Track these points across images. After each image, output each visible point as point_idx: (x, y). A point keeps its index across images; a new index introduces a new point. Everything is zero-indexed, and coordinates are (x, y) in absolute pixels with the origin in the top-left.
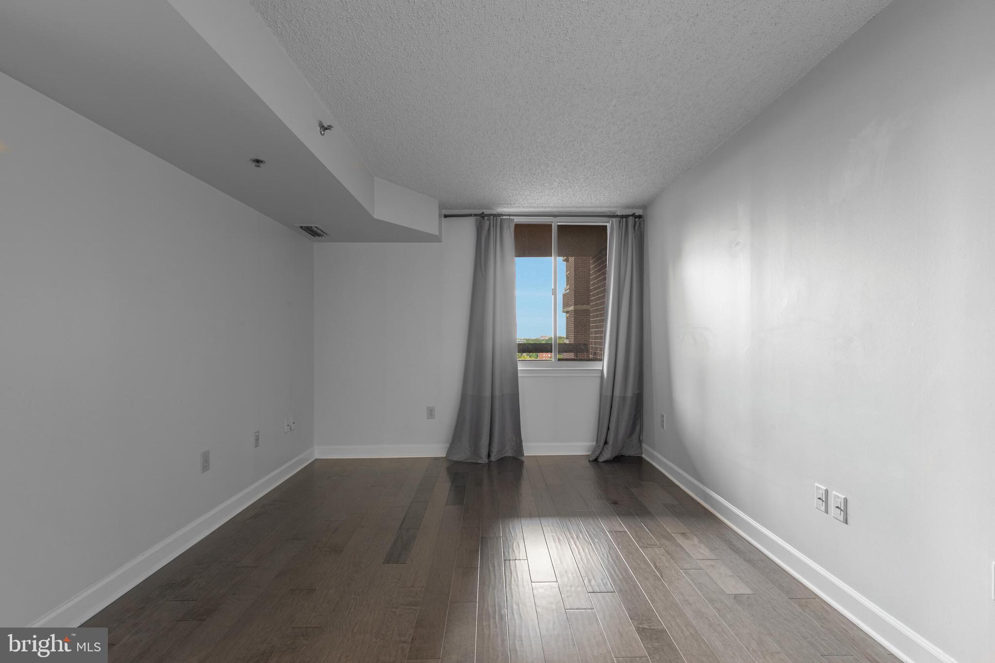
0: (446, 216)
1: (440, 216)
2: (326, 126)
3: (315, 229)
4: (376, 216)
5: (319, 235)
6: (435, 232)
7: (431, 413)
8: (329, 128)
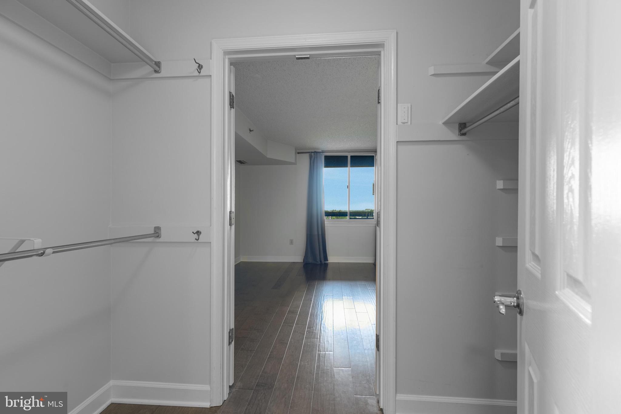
0: (298, 153)
1: (296, 153)
2: (252, 130)
3: (242, 161)
4: (268, 157)
5: (243, 163)
6: (293, 161)
7: (291, 242)
8: (253, 131)
